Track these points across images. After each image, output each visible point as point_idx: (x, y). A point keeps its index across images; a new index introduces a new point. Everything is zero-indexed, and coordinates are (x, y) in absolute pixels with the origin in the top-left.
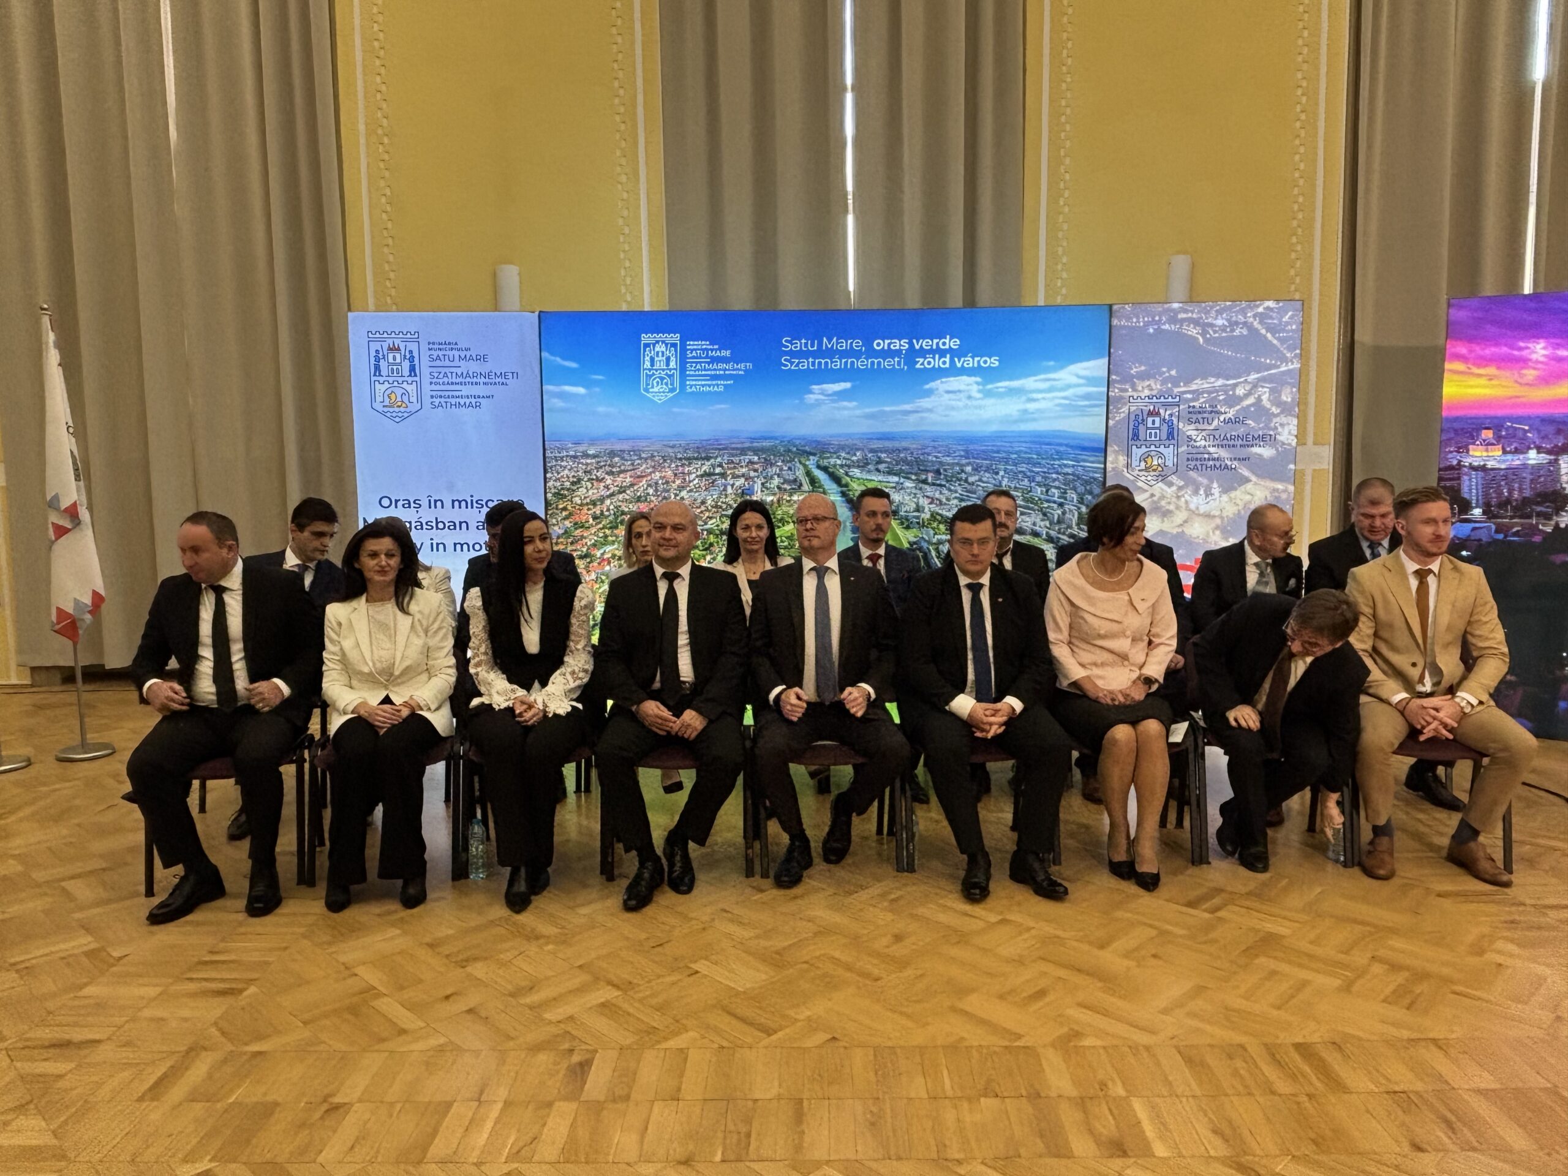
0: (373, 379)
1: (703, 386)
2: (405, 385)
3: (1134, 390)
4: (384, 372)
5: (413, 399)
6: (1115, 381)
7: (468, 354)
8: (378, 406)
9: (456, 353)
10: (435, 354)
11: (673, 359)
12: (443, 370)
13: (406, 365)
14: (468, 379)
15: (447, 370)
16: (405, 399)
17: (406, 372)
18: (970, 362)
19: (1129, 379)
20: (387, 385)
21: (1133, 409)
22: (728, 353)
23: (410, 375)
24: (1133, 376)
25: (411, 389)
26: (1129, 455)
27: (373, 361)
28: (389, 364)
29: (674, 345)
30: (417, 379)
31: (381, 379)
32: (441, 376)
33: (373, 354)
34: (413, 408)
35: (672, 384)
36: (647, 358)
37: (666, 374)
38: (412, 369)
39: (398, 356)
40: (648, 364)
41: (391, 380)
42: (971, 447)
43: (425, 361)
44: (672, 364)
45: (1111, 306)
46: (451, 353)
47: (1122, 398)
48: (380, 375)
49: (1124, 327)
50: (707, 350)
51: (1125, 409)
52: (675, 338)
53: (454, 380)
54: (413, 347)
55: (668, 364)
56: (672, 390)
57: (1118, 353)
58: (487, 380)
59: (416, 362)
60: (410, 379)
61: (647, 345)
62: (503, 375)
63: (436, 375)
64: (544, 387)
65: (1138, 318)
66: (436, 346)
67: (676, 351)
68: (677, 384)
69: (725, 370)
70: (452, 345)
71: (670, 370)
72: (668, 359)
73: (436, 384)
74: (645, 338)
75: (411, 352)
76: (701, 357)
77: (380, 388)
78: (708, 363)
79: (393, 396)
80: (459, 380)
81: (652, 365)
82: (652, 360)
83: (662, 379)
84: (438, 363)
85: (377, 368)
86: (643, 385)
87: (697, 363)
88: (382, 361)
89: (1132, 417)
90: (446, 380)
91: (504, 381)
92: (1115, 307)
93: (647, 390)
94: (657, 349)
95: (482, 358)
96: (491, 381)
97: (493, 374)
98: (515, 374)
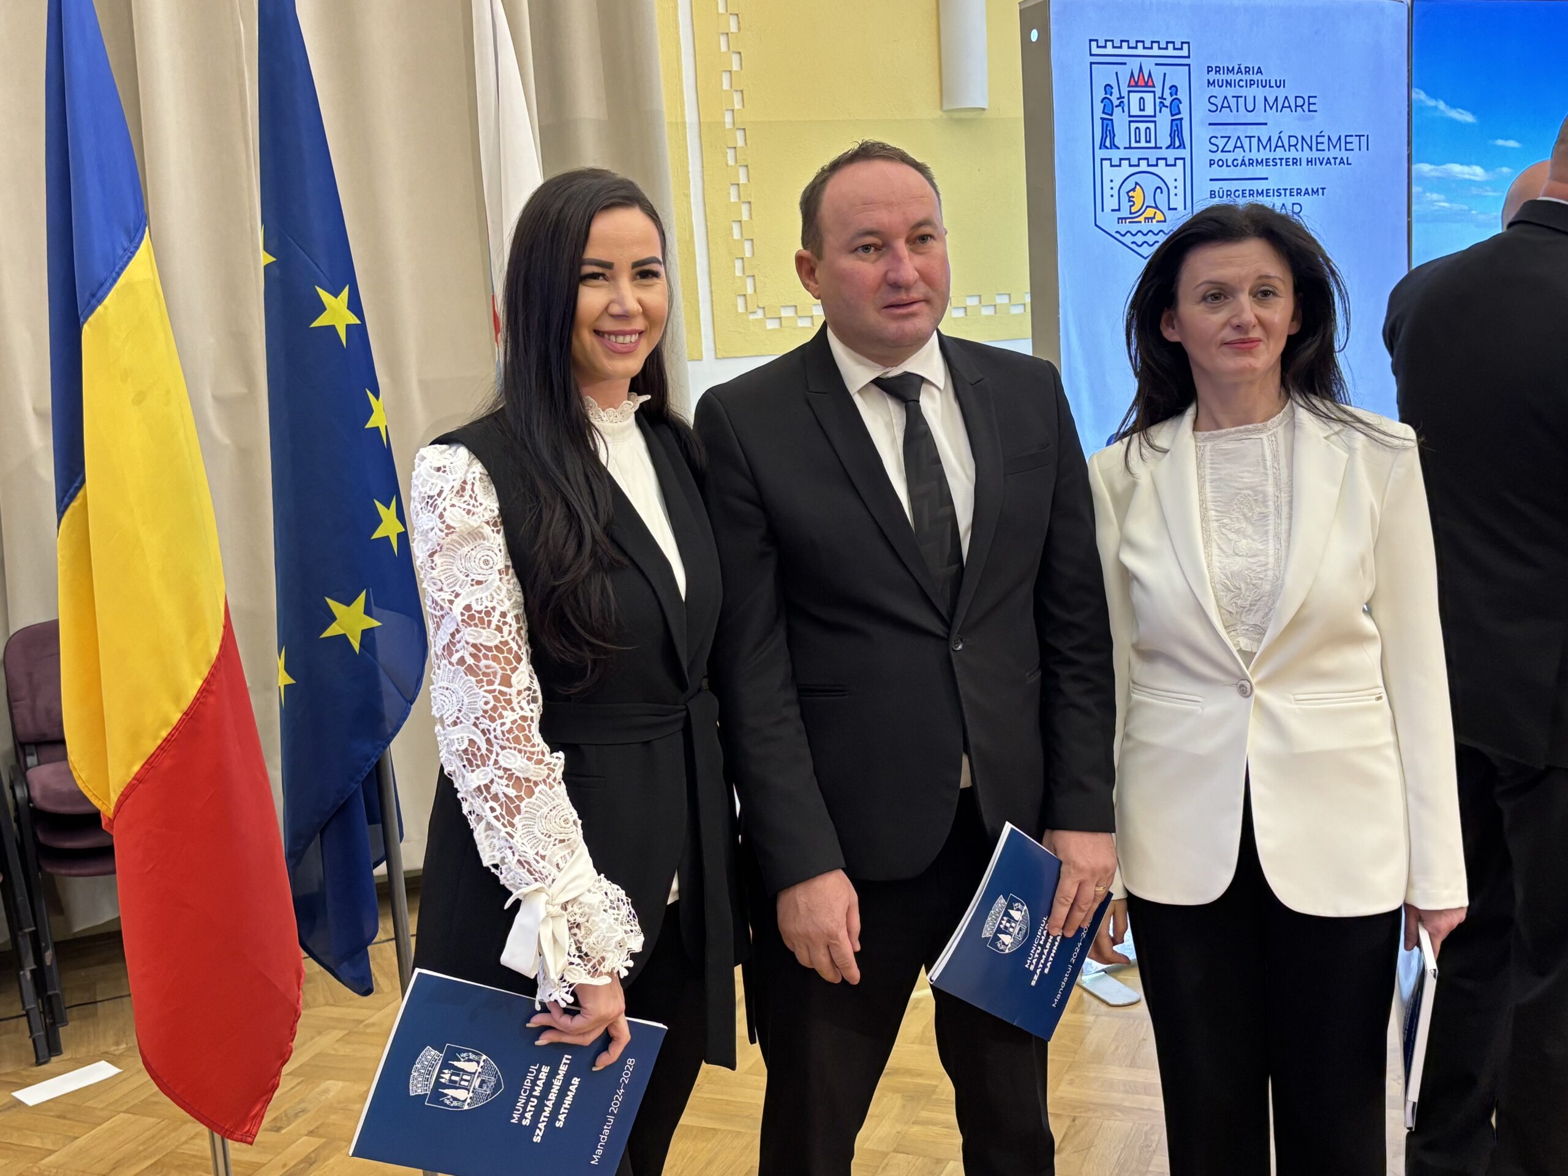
0: (1100, 154)
2: (1161, 169)
4: (1121, 140)
5: (1176, 202)
7: (1281, 93)
8: (1109, 221)
9: (1259, 93)
10: (1220, 92)
12: (1234, 132)
13: (1164, 119)
14: (1280, 153)
15: (1241, 131)
16: (1161, 199)
17: (1164, 138)
20: (1126, 170)
23: (1171, 146)
27: (1099, 114)
28: (1131, 119)
30: (1185, 153)
31: (1115, 155)
32: (1230, 147)
33: (1100, 94)
34: (1175, 221)
38: (1176, 130)
41: (1134, 155)
43: (1201, 112)
46: (1250, 92)
48: (1114, 146)
53: (1254, 155)
54: (1177, 76)
58: (1315, 154)
60: (1171, 154)
62: (1342, 142)
63: (1221, 143)
66: (1221, 77)
70: (1252, 75)
73: (1222, 163)
75: (1174, 89)
77: (1114, 176)
79: (1138, 195)
80: (1263, 154)
84: (1225, 116)
85: (1108, 128)
88: (1117, 111)
90: (1239, 154)
91: (1344, 154)
95: (1306, 104)
96: (1320, 155)
97: (1325, 140)
98: (1363, 139)
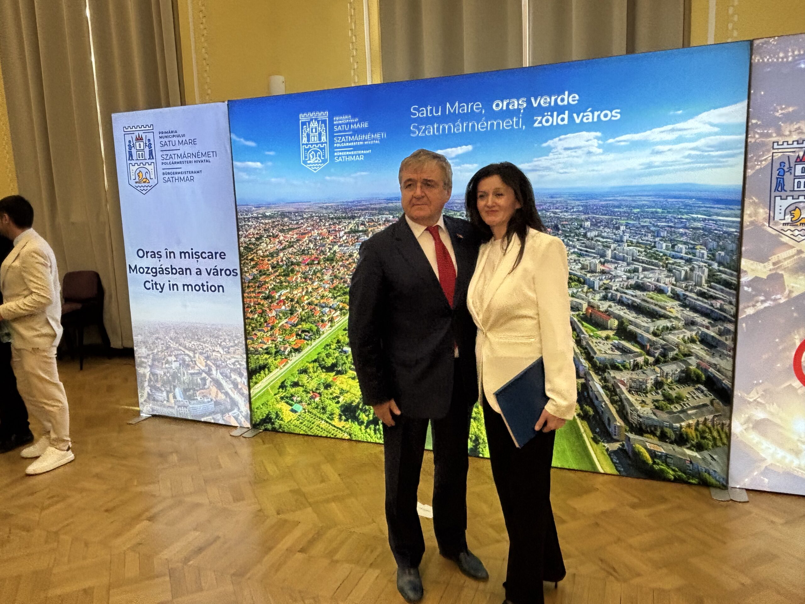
0: (129, 162)
1: (348, 156)
3: (779, 133)
4: (135, 157)
5: (152, 176)
6: (756, 125)
7: (184, 139)
8: (133, 183)
9: (177, 139)
10: (164, 140)
11: (323, 133)
12: (169, 153)
13: (147, 150)
14: (185, 159)
15: (171, 152)
16: (148, 176)
17: (147, 156)
18: (589, 117)
19: (774, 123)
20: (136, 167)
21: (777, 156)
22: (366, 125)
23: (150, 159)
24: (779, 119)
25: (151, 168)
26: (771, 206)
28: (138, 151)
29: (324, 122)
30: (154, 161)
31: (133, 162)
32: (168, 158)
34: (153, 183)
35: (324, 156)
36: (305, 135)
37: (319, 148)
38: (151, 153)
39: (142, 143)
40: (305, 140)
41: (139, 162)
42: (591, 202)
43: (158, 146)
44: (324, 138)
45: (751, 42)
46: (173, 139)
47: (763, 144)
48: (132, 159)
49: (769, 64)
50: (350, 124)
51: (768, 156)
52: (324, 115)
53: (176, 160)
55: (320, 139)
56: (324, 161)
57: (759, 94)
58: (197, 159)
59: (153, 148)
60: (150, 161)
61: (304, 124)
62: (207, 154)
63: (165, 157)
64: (234, 162)
65: (786, 52)
66: (164, 135)
67: (326, 127)
68: (327, 156)
69: (365, 140)
70: (174, 133)
71: (322, 143)
72: (320, 134)
73: (166, 164)
74: (303, 117)
75: (149, 140)
76: (345, 131)
77: (133, 169)
78: (351, 135)
79: (140, 174)
80: (180, 160)
81: (308, 140)
82: (308, 135)
83: (316, 152)
84: (166, 148)
85: (131, 155)
86: (302, 158)
87: (342, 136)
88: (133, 149)
89: (776, 166)
90: (171, 160)
91: (208, 159)
92: (756, 42)
93: (305, 162)
94: (312, 125)
95: (193, 142)
96: (199, 159)
97: (200, 154)
98: (214, 153)
